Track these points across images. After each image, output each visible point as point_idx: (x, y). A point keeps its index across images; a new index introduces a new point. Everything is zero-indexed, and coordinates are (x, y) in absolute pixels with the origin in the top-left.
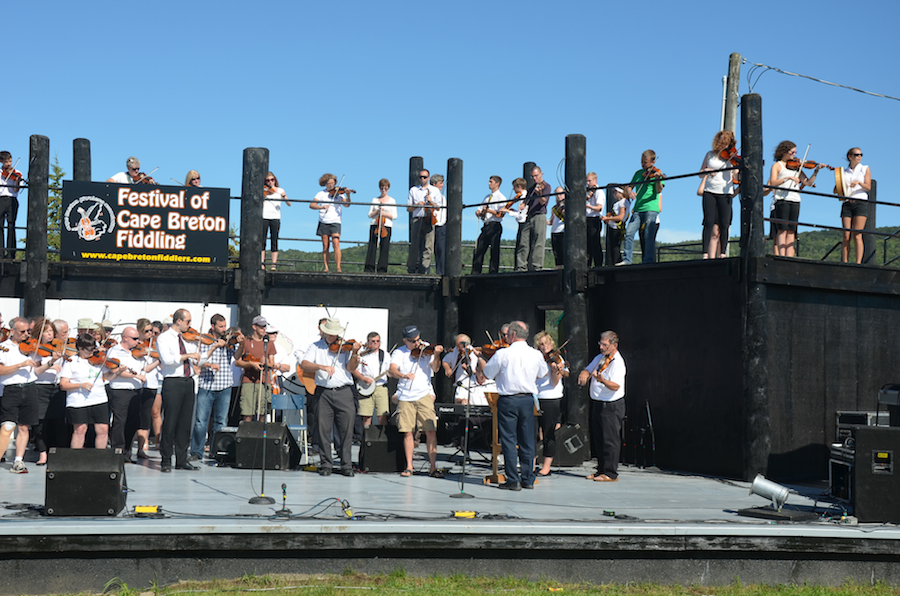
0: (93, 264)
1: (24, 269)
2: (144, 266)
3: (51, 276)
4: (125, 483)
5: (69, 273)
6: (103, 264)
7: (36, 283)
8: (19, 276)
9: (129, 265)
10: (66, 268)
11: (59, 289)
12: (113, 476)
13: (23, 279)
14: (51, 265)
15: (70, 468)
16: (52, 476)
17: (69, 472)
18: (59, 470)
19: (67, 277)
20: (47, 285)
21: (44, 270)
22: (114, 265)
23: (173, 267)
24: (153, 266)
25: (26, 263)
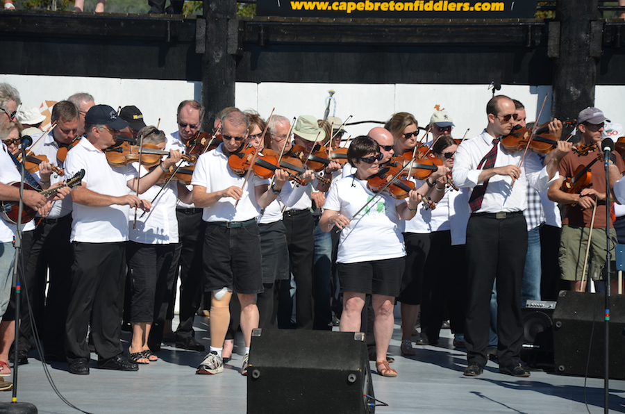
0: (310, 20)
1: (201, 32)
2: (392, 21)
3: (244, 43)
4: (371, 391)
5: (271, 39)
6: (325, 20)
7: (221, 54)
8: (193, 42)
9: (368, 21)
10: (269, 28)
11: (254, 66)
12: (352, 378)
13: (200, 49)
14: (243, 23)
15: (284, 363)
16: (257, 374)
17: (283, 370)
18: (268, 364)
19: (269, 46)
20: (238, 58)
21: (233, 31)
22: (343, 21)
23: (441, 21)
24: (407, 21)
25: (203, 22)
